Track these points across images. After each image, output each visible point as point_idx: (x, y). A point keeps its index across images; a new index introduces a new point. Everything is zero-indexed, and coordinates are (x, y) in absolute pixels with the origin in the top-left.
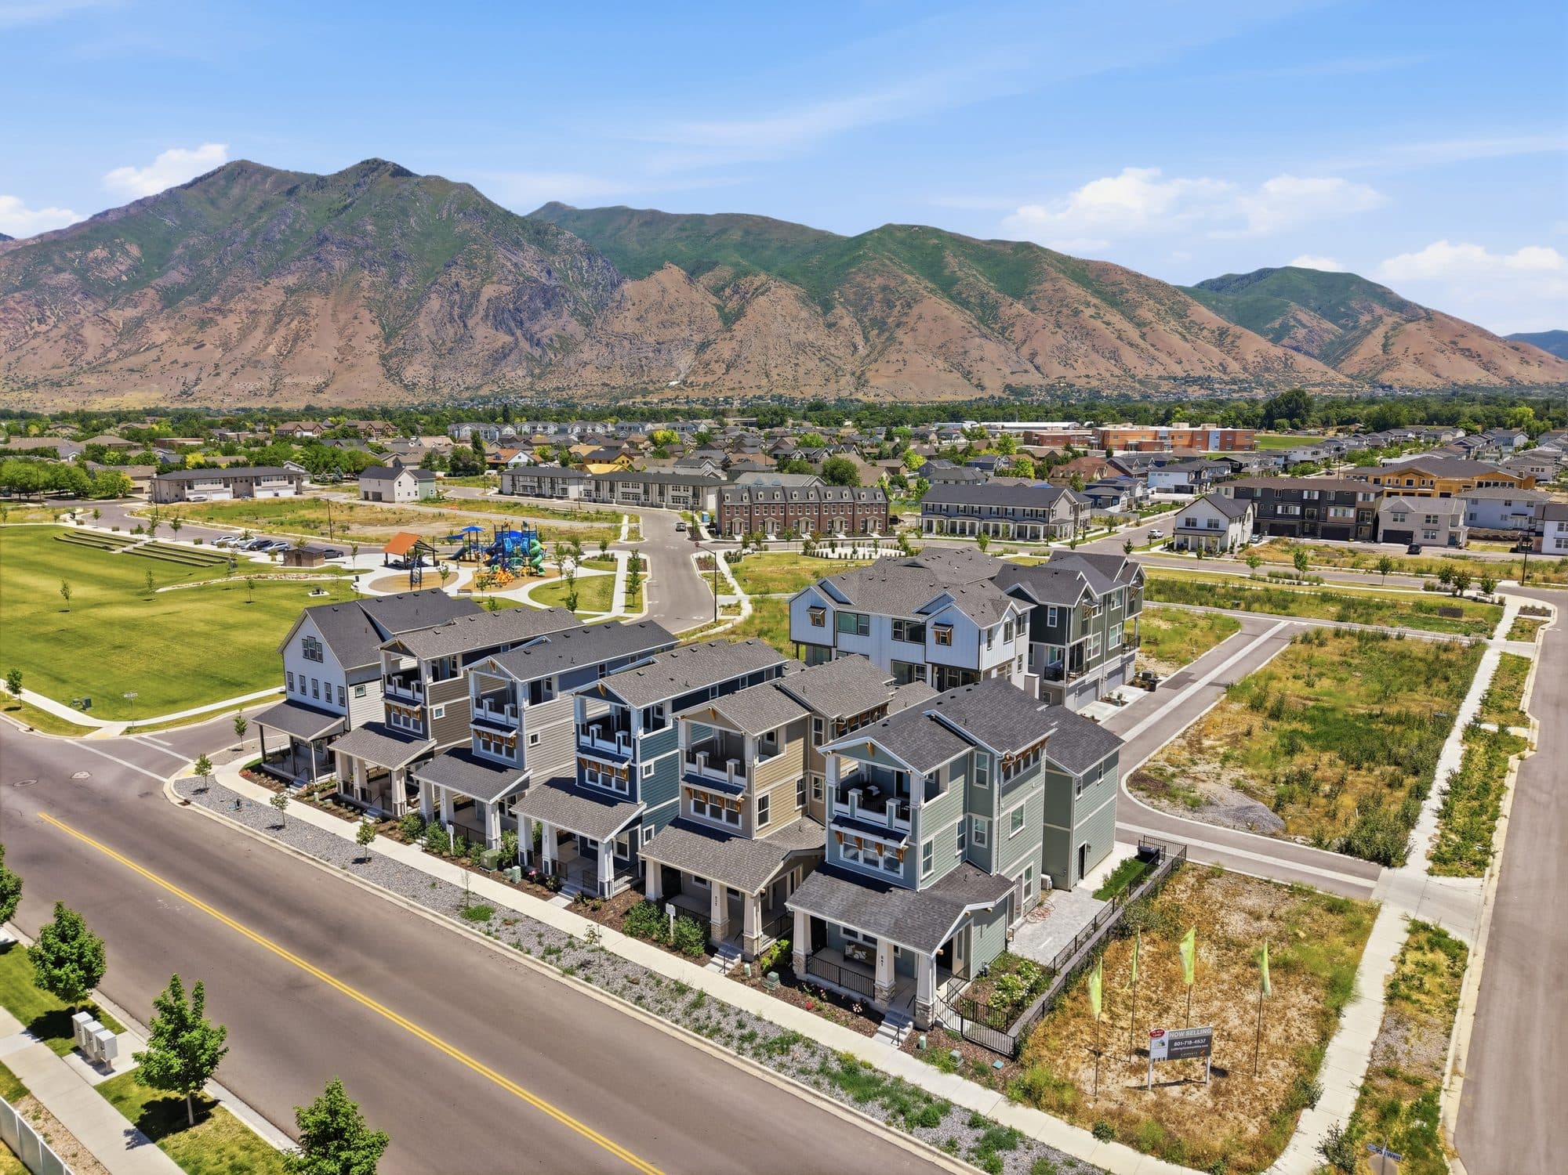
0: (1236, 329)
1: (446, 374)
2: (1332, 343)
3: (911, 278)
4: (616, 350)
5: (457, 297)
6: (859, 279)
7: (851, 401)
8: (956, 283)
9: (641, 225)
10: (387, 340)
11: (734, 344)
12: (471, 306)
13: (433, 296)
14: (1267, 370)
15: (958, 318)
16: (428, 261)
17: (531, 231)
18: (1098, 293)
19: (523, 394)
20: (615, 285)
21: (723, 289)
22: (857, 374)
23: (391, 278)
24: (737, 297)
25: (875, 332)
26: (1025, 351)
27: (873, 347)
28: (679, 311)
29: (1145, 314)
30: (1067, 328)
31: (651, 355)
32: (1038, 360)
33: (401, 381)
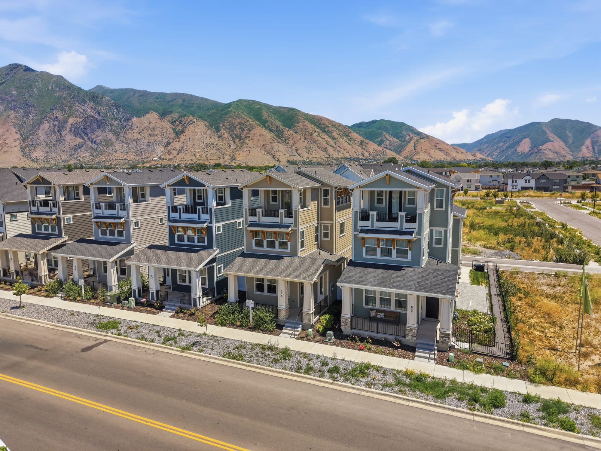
0: (366, 141)
1: (52, 156)
2: (397, 146)
3: (250, 120)
4: (130, 145)
5: (57, 123)
6: (230, 119)
7: (230, 166)
8: (267, 122)
9: (139, 96)
10: (24, 141)
11: (180, 143)
12: (63, 127)
13: (45, 122)
14: (377, 155)
15: (269, 135)
16: (43, 107)
17: (90, 97)
18: (318, 127)
19: (89, 163)
20: (129, 119)
21: (175, 122)
22: (232, 155)
23: (25, 114)
24: (181, 125)
25: (237, 140)
26: (294, 148)
27: (237, 145)
28: (157, 130)
29: (335, 135)
30: (308, 140)
31: (145, 147)
32: (299, 151)
33: (31, 158)
